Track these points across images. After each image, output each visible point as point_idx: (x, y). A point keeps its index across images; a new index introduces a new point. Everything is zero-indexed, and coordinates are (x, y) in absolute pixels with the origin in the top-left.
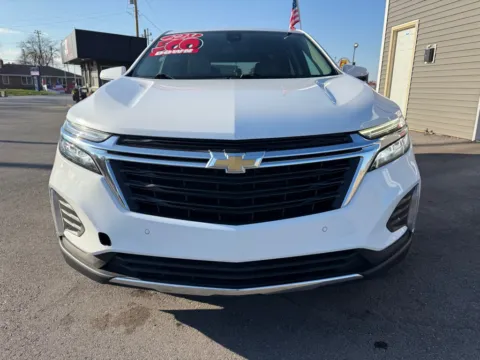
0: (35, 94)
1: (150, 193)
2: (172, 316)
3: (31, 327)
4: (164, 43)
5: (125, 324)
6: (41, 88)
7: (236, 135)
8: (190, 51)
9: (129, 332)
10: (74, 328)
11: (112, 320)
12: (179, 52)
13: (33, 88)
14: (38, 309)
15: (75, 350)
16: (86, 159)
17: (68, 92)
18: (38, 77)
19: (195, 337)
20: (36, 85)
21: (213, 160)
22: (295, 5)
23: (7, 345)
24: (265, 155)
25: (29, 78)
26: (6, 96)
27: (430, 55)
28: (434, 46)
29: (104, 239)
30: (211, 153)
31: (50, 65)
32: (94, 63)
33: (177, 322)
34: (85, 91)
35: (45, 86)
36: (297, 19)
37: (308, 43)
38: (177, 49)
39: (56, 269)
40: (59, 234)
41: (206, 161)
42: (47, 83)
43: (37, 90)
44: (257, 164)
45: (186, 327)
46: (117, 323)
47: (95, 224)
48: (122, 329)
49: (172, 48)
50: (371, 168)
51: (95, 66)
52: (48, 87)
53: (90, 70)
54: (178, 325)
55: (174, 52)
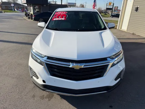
0: (13, 12)
1: (55, 72)
2: (59, 96)
3: (26, 98)
4: (56, 15)
5: (48, 98)
6: (14, 10)
7: (77, 59)
8: (64, 19)
9: (49, 100)
10: (36, 99)
11: (45, 97)
12: (60, 19)
13: (12, 10)
14: (26, 93)
15: (37, 105)
16: (39, 61)
17: (23, 11)
18: (14, 6)
19: (65, 102)
20: (13, 9)
21: (71, 65)
22: (95, 1)
23: (20, 103)
24: (84, 64)
25: (11, 7)
26: (4, 13)
27: (137, 9)
28: (139, 6)
29: (44, 81)
30: (71, 63)
31: (17, 2)
32: (31, 4)
33: (61, 98)
34: (29, 13)
35: (16, 9)
36: (95, 5)
37: (98, 16)
38: (60, 18)
39: (29, 80)
40: (31, 76)
41: (70, 65)
42: (16, 8)
43: (13, 11)
44: (83, 67)
45: (63, 99)
46: (46, 98)
47: (42, 78)
48: (47, 99)
49: (58, 18)
50: (112, 66)
51: (32, 6)
52: (17, 10)
53: (30, 7)
54: (61, 99)
55: (59, 19)
